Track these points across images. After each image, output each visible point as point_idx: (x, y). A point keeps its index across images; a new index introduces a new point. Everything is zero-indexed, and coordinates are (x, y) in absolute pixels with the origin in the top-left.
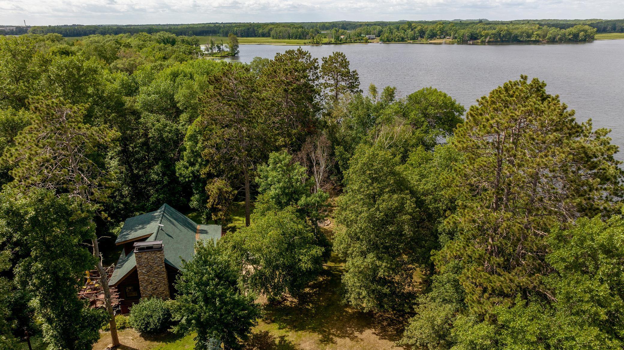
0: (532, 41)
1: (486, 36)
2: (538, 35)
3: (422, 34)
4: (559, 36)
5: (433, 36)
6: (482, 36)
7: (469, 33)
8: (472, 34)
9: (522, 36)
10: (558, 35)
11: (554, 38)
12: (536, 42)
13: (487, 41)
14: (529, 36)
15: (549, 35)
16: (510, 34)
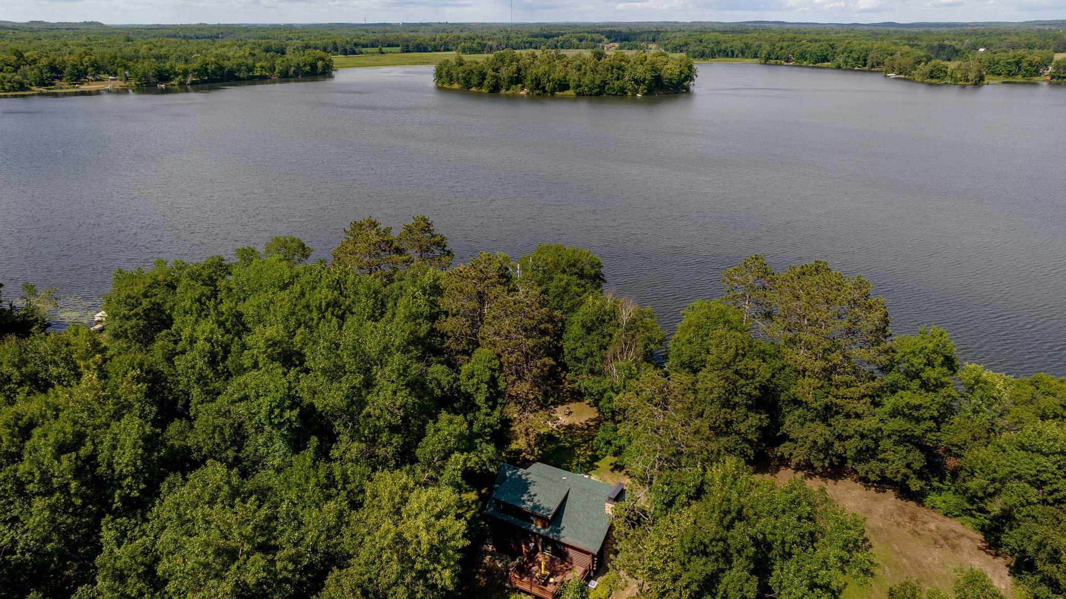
0: (256, 77)
1: (185, 73)
2: (262, 67)
3: (56, 72)
4: (293, 69)
5: (79, 76)
6: (177, 74)
7: (153, 71)
8: (158, 72)
9: (239, 70)
10: (291, 66)
11: (287, 72)
12: (263, 79)
13: (188, 82)
14: (250, 69)
15: (278, 68)
16: (221, 68)
